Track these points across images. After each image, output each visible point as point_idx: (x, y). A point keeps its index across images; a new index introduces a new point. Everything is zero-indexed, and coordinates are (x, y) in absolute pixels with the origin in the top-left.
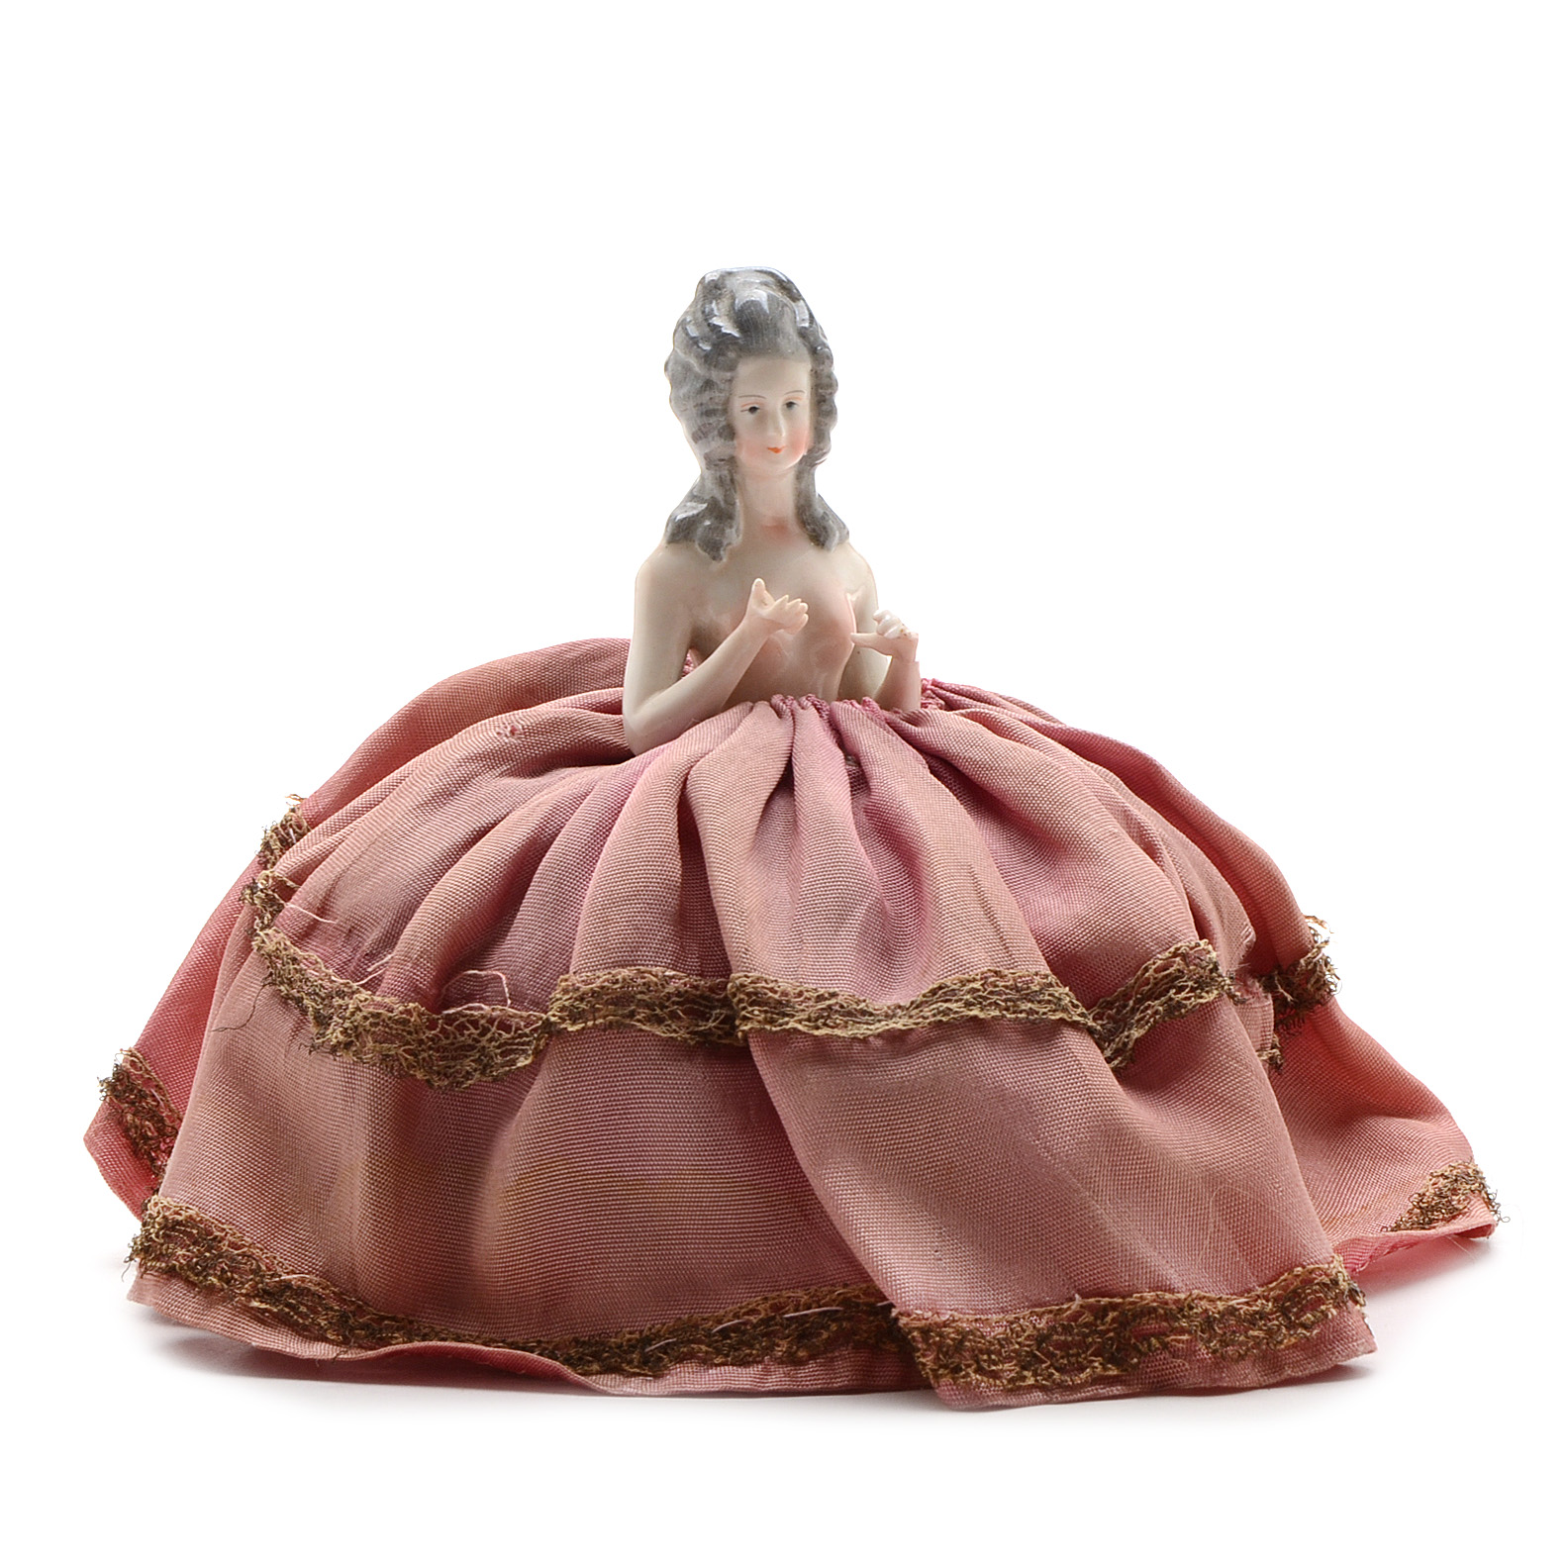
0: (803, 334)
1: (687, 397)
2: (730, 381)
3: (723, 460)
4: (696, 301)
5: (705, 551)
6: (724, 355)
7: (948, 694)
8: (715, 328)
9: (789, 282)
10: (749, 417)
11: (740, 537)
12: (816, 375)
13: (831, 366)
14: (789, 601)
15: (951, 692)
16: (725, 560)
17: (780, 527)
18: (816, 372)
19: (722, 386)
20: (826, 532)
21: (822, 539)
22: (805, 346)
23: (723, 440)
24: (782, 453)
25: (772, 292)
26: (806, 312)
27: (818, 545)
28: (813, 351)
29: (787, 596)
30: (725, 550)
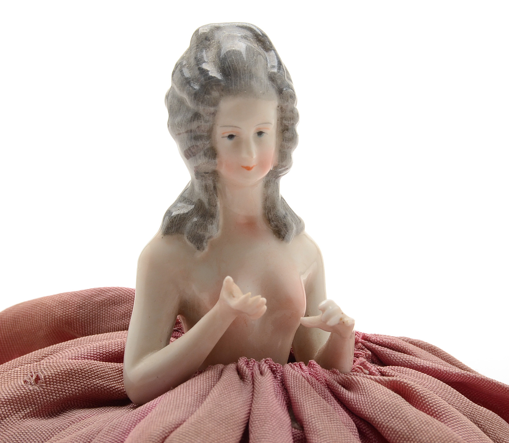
0: (272, 78)
1: (180, 125)
2: (214, 114)
3: (207, 173)
4: (190, 49)
5: (192, 242)
6: (209, 94)
7: (374, 346)
8: (203, 72)
9: (264, 36)
10: (228, 142)
11: (220, 231)
12: (281, 109)
13: (293, 103)
14: (251, 297)
15: (377, 344)
16: (207, 249)
17: (250, 224)
18: (281, 108)
19: (207, 118)
20: (286, 228)
21: (282, 233)
22: (274, 87)
23: (207, 159)
24: (253, 170)
25: (249, 44)
26: (276, 59)
27: (279, 237)
28: (280, 92)
29: (250, 293)
30: (207, 242)
